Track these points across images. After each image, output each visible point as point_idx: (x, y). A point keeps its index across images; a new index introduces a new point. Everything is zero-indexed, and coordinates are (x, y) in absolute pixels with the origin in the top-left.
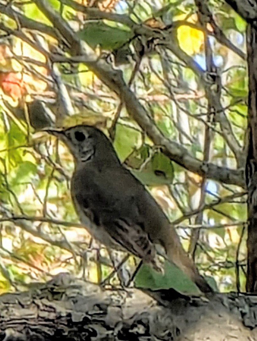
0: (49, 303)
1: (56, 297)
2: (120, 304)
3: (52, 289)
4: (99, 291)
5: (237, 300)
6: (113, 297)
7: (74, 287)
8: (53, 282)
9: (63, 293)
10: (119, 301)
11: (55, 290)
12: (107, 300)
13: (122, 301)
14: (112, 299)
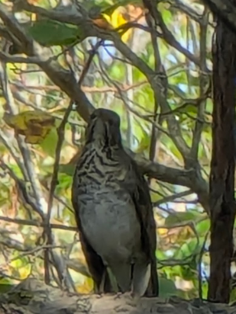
0: (16, 308)
1: (23, 301)
2: (86, 309)
3: (19, 294)
4: (65, 296)
5: (201, 308)
6: (79, 302)
7: (41, 292)
8: (20, 287)
9: (31, 298)
10: (85, 307)
11: (22, 295)
12: (73, 304)
13: (88, 306)
14: (78, 305)
